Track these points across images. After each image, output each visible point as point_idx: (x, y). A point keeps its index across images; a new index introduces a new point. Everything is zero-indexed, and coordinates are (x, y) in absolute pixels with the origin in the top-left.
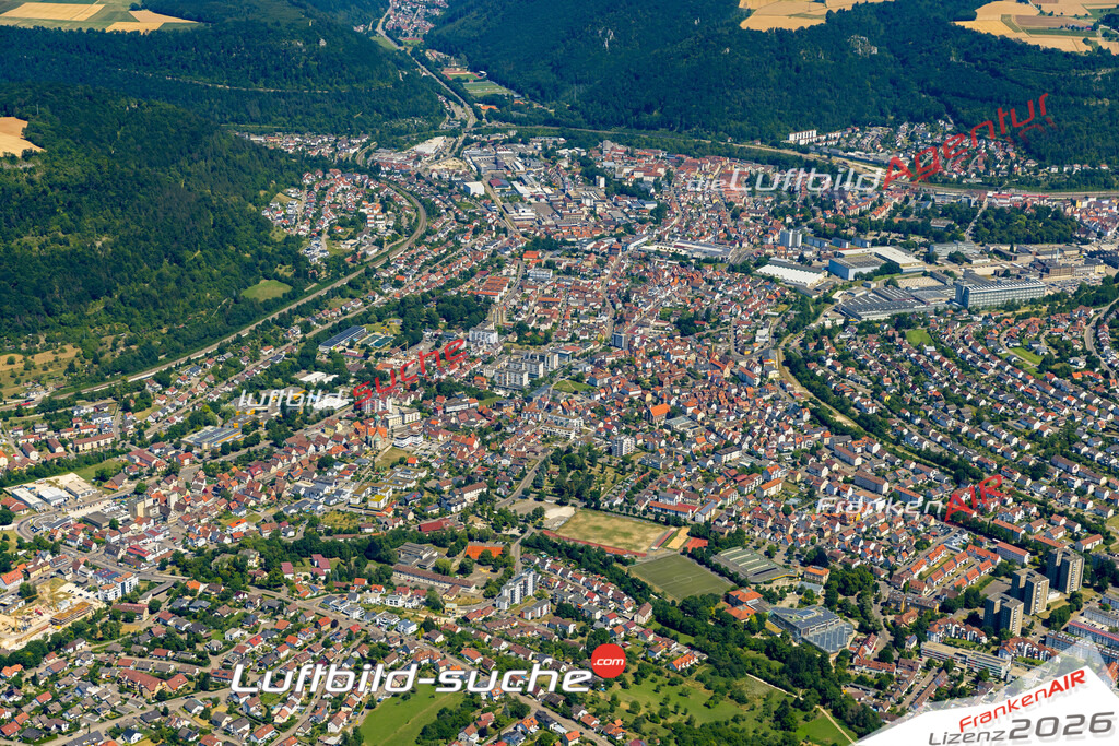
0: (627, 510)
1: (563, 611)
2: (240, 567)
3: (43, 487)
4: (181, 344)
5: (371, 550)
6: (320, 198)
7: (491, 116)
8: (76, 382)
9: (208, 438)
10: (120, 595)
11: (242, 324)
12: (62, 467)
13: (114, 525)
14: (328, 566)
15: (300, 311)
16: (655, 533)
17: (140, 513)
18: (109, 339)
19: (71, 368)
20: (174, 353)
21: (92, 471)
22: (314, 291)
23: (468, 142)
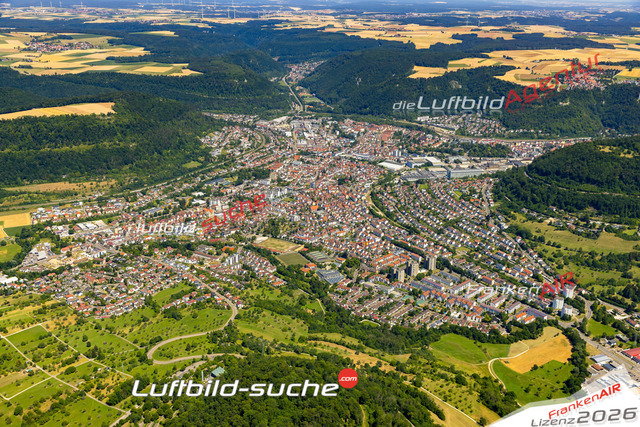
0: (286, 239)
1: (245, 267)
2: (140, 249)
3: (89, 224)
4: (153, 182)
5: (189, 246)
6: (226, 135)
7: (309, 109)
8: (113, 192)
9: (150, 212)
11: (178, 176)
12: (98, 218)
13: (106, 236)
14: (172, 250)
15: (202, 173)
16: (292, 246)
17: (116, 232)
18: (128, 178)
19: (112, 187)
20: (150, 184)
21: (106, 220)
22: (210, 165)
23: (295, 118)
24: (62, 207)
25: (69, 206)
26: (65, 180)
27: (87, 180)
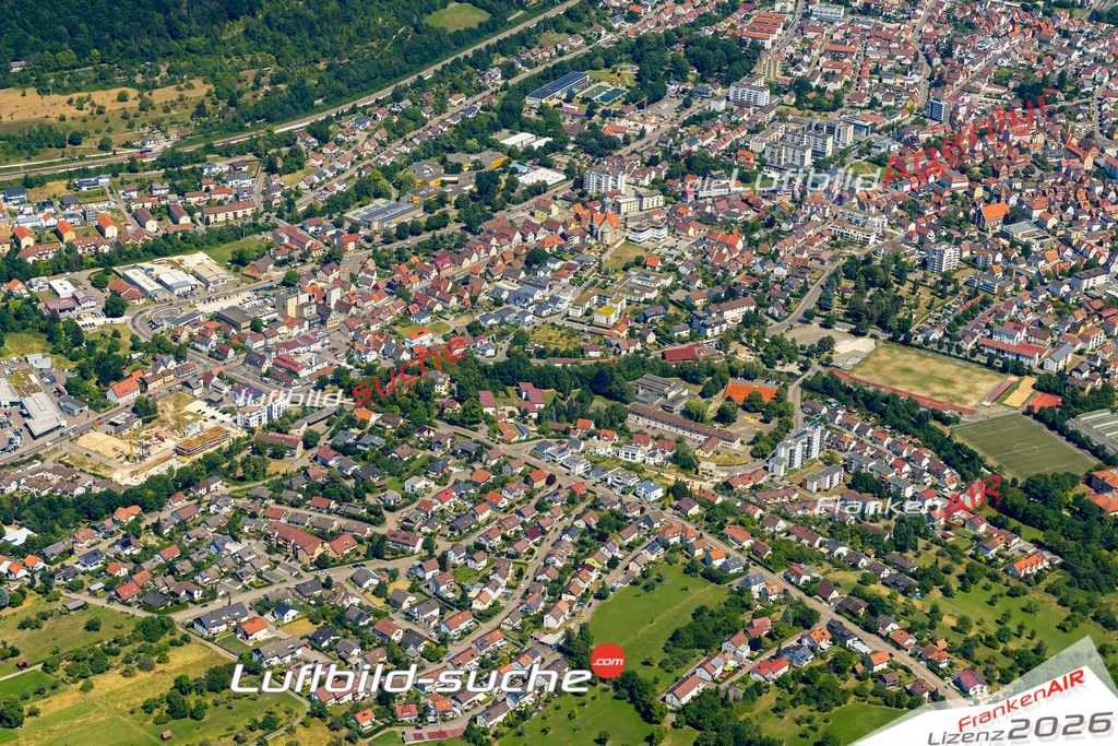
0: (949, 347)
1: (861, 483)
2: (424, 394)
3: (163, 270)
4: (344, 86)
5: (599, 381)
8: (206, 130)
9: (381, 215)
10: (265, 421)
13: (256, 327)
14: (541, 400)
16: (988, 383)
17: (292, 312)
19: (200, 110)
20: (335, 97)
21: (227, 250)
24: (36, 194)
26: (22, 82)
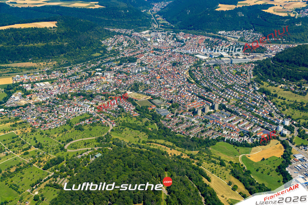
0: (142, 93)
3: (41, 84)
4: (76, 63)
5: (91, 96)
6: (116, 40)
7: (161, 27)
8: (55, 68)
9: (74, 78)
11: (89, 60)
12: (47, 81)
14: (82, 98)
15: (101, 59)
16: (145, 97)
17: (55, 88)
18: (63, 61)
19: (54, 65)
21: (51, 82)
22: (106, 55)
23: (153, 31)
24: (28, 75)
25: (32, 74)
26: (30, 61)
27: (42, 61)
